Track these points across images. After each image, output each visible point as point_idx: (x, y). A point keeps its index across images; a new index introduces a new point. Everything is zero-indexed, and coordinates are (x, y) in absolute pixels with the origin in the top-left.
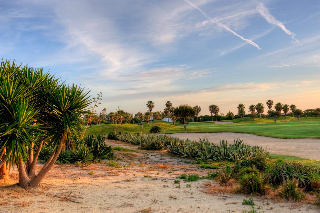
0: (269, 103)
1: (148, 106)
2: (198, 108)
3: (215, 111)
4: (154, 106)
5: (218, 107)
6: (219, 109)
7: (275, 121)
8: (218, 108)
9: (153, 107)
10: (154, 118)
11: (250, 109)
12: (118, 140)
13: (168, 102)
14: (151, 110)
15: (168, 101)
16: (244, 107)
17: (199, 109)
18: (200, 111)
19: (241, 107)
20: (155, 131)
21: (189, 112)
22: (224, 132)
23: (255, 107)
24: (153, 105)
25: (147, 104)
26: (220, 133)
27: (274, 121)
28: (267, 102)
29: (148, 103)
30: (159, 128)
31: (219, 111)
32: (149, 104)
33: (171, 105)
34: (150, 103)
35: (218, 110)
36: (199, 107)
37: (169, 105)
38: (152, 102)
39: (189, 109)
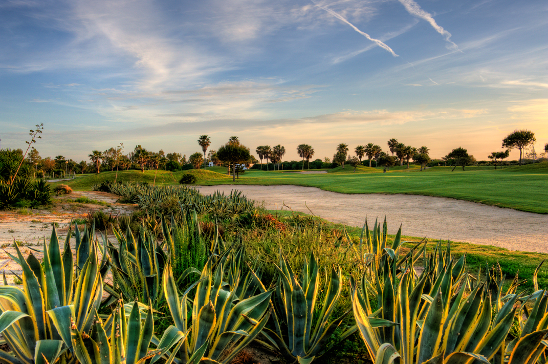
0: (391, 143)
1: (200, 144)
2: (281, 148)
3: (306, 154)
4: (210, 144)
5: (311, 148)
6: (314, 151)
7: (385, 171)
8: (312, 150)
9: (208, 145)
11: (357, 152)
12: (110, 191)
14: (204, 150)
15: (233, 136)
16: (347, 149)
17: (281, 150)
18: (283, 153)
19: (342, 148)
20: (187, 182)
21: (239, 153)
22: (286, 185)
23: (364, 149)
24: (209, 142)
25: (199, 141)
26: (280, 186)
27: (383, 172)
28: (389, 142)
29: (201, 139)
30: (194, 178)
31: (314, 154)
32: (201, 141)
34: (204, 138)
35: (312, 153)
36: (283, 147)
38: (207, 137)
39: (240, 150)
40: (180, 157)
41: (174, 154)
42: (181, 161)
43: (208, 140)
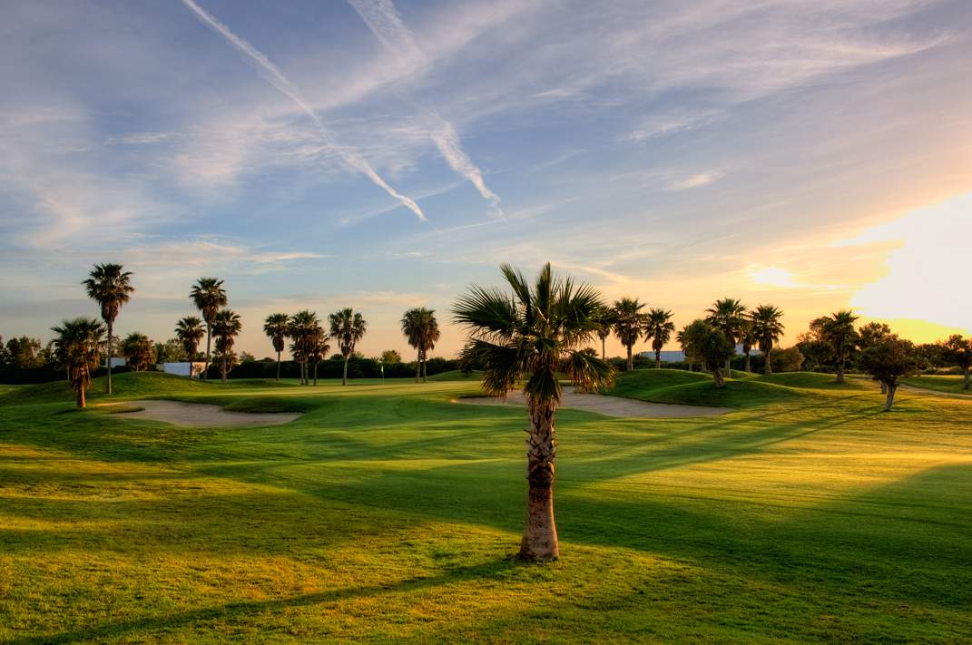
1: (92, 294)
2: (353, 316)
4: (129, 294)
9: (123, 297)
10: (128, 360)
13: (208, 284)
14: (109, 316)
17: (355, 323)
24: (127, 288)
25: (91, 283)
29: (97, 275)
32: (98, 282)
33: (223, 301)
34: (107, 275)
37: (210, 296)
38: (122, 272)
40: (37, 346)
41: (24, 341)
42: (40, 355)
43: (125, 277)
